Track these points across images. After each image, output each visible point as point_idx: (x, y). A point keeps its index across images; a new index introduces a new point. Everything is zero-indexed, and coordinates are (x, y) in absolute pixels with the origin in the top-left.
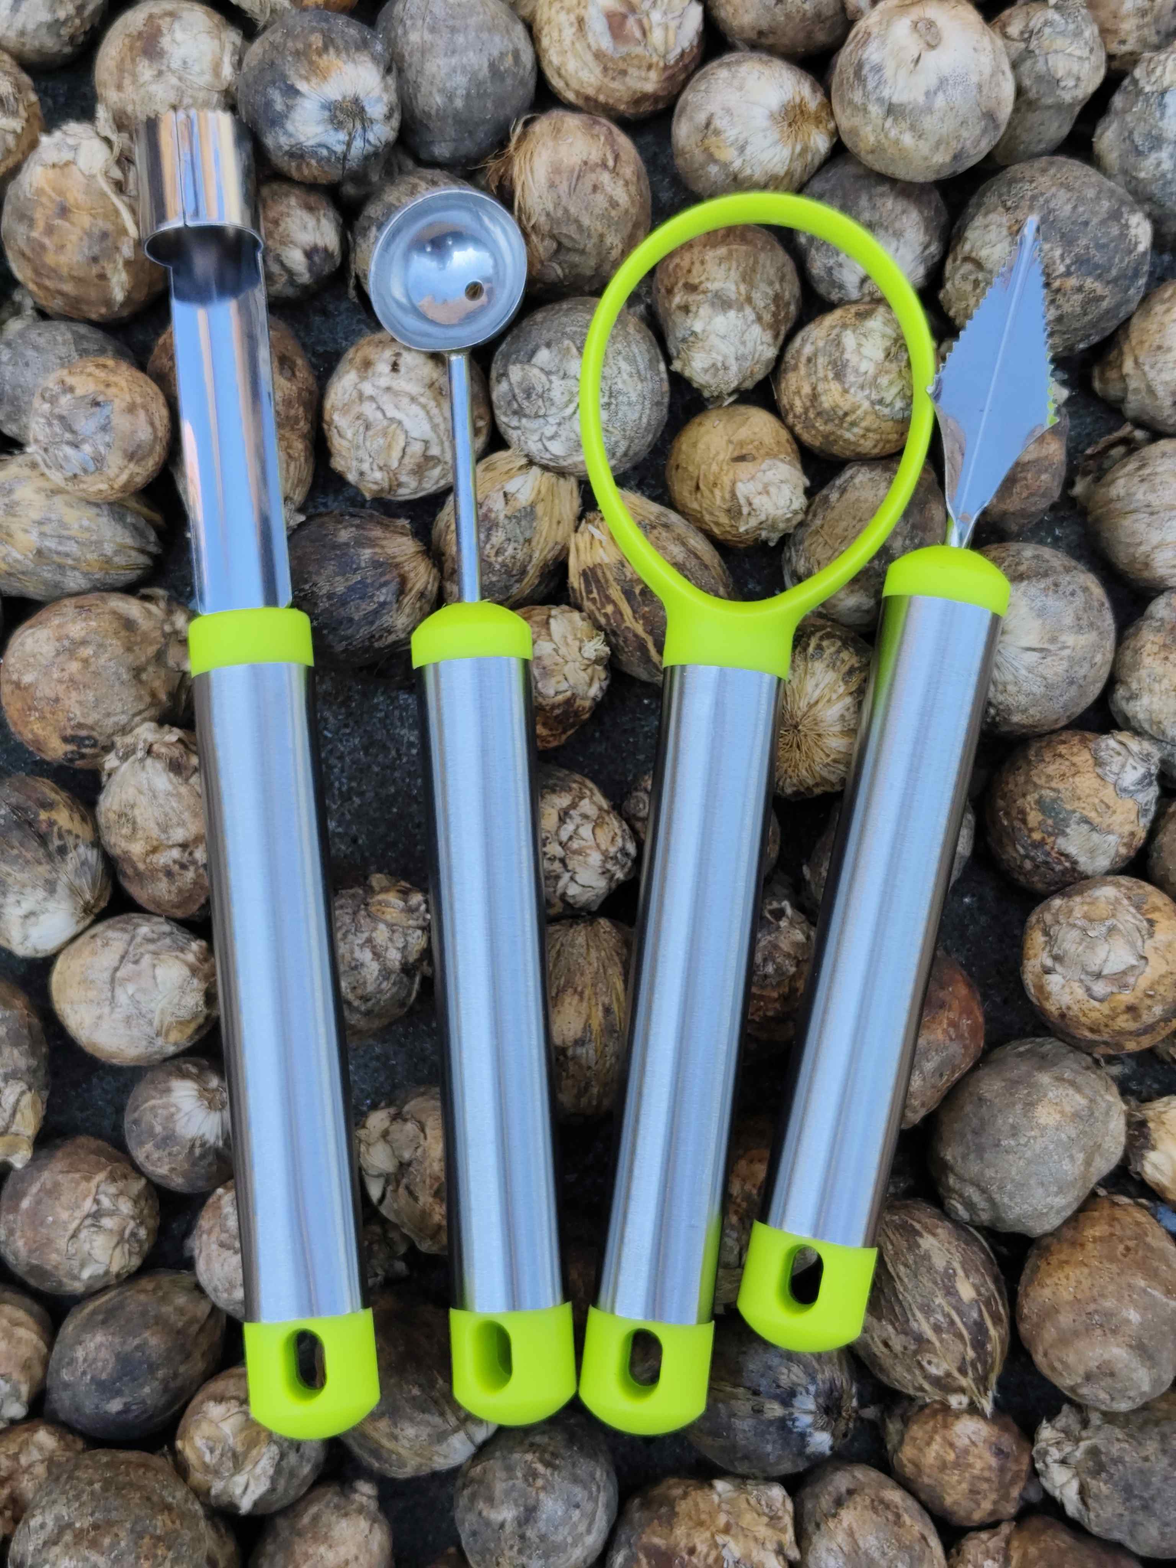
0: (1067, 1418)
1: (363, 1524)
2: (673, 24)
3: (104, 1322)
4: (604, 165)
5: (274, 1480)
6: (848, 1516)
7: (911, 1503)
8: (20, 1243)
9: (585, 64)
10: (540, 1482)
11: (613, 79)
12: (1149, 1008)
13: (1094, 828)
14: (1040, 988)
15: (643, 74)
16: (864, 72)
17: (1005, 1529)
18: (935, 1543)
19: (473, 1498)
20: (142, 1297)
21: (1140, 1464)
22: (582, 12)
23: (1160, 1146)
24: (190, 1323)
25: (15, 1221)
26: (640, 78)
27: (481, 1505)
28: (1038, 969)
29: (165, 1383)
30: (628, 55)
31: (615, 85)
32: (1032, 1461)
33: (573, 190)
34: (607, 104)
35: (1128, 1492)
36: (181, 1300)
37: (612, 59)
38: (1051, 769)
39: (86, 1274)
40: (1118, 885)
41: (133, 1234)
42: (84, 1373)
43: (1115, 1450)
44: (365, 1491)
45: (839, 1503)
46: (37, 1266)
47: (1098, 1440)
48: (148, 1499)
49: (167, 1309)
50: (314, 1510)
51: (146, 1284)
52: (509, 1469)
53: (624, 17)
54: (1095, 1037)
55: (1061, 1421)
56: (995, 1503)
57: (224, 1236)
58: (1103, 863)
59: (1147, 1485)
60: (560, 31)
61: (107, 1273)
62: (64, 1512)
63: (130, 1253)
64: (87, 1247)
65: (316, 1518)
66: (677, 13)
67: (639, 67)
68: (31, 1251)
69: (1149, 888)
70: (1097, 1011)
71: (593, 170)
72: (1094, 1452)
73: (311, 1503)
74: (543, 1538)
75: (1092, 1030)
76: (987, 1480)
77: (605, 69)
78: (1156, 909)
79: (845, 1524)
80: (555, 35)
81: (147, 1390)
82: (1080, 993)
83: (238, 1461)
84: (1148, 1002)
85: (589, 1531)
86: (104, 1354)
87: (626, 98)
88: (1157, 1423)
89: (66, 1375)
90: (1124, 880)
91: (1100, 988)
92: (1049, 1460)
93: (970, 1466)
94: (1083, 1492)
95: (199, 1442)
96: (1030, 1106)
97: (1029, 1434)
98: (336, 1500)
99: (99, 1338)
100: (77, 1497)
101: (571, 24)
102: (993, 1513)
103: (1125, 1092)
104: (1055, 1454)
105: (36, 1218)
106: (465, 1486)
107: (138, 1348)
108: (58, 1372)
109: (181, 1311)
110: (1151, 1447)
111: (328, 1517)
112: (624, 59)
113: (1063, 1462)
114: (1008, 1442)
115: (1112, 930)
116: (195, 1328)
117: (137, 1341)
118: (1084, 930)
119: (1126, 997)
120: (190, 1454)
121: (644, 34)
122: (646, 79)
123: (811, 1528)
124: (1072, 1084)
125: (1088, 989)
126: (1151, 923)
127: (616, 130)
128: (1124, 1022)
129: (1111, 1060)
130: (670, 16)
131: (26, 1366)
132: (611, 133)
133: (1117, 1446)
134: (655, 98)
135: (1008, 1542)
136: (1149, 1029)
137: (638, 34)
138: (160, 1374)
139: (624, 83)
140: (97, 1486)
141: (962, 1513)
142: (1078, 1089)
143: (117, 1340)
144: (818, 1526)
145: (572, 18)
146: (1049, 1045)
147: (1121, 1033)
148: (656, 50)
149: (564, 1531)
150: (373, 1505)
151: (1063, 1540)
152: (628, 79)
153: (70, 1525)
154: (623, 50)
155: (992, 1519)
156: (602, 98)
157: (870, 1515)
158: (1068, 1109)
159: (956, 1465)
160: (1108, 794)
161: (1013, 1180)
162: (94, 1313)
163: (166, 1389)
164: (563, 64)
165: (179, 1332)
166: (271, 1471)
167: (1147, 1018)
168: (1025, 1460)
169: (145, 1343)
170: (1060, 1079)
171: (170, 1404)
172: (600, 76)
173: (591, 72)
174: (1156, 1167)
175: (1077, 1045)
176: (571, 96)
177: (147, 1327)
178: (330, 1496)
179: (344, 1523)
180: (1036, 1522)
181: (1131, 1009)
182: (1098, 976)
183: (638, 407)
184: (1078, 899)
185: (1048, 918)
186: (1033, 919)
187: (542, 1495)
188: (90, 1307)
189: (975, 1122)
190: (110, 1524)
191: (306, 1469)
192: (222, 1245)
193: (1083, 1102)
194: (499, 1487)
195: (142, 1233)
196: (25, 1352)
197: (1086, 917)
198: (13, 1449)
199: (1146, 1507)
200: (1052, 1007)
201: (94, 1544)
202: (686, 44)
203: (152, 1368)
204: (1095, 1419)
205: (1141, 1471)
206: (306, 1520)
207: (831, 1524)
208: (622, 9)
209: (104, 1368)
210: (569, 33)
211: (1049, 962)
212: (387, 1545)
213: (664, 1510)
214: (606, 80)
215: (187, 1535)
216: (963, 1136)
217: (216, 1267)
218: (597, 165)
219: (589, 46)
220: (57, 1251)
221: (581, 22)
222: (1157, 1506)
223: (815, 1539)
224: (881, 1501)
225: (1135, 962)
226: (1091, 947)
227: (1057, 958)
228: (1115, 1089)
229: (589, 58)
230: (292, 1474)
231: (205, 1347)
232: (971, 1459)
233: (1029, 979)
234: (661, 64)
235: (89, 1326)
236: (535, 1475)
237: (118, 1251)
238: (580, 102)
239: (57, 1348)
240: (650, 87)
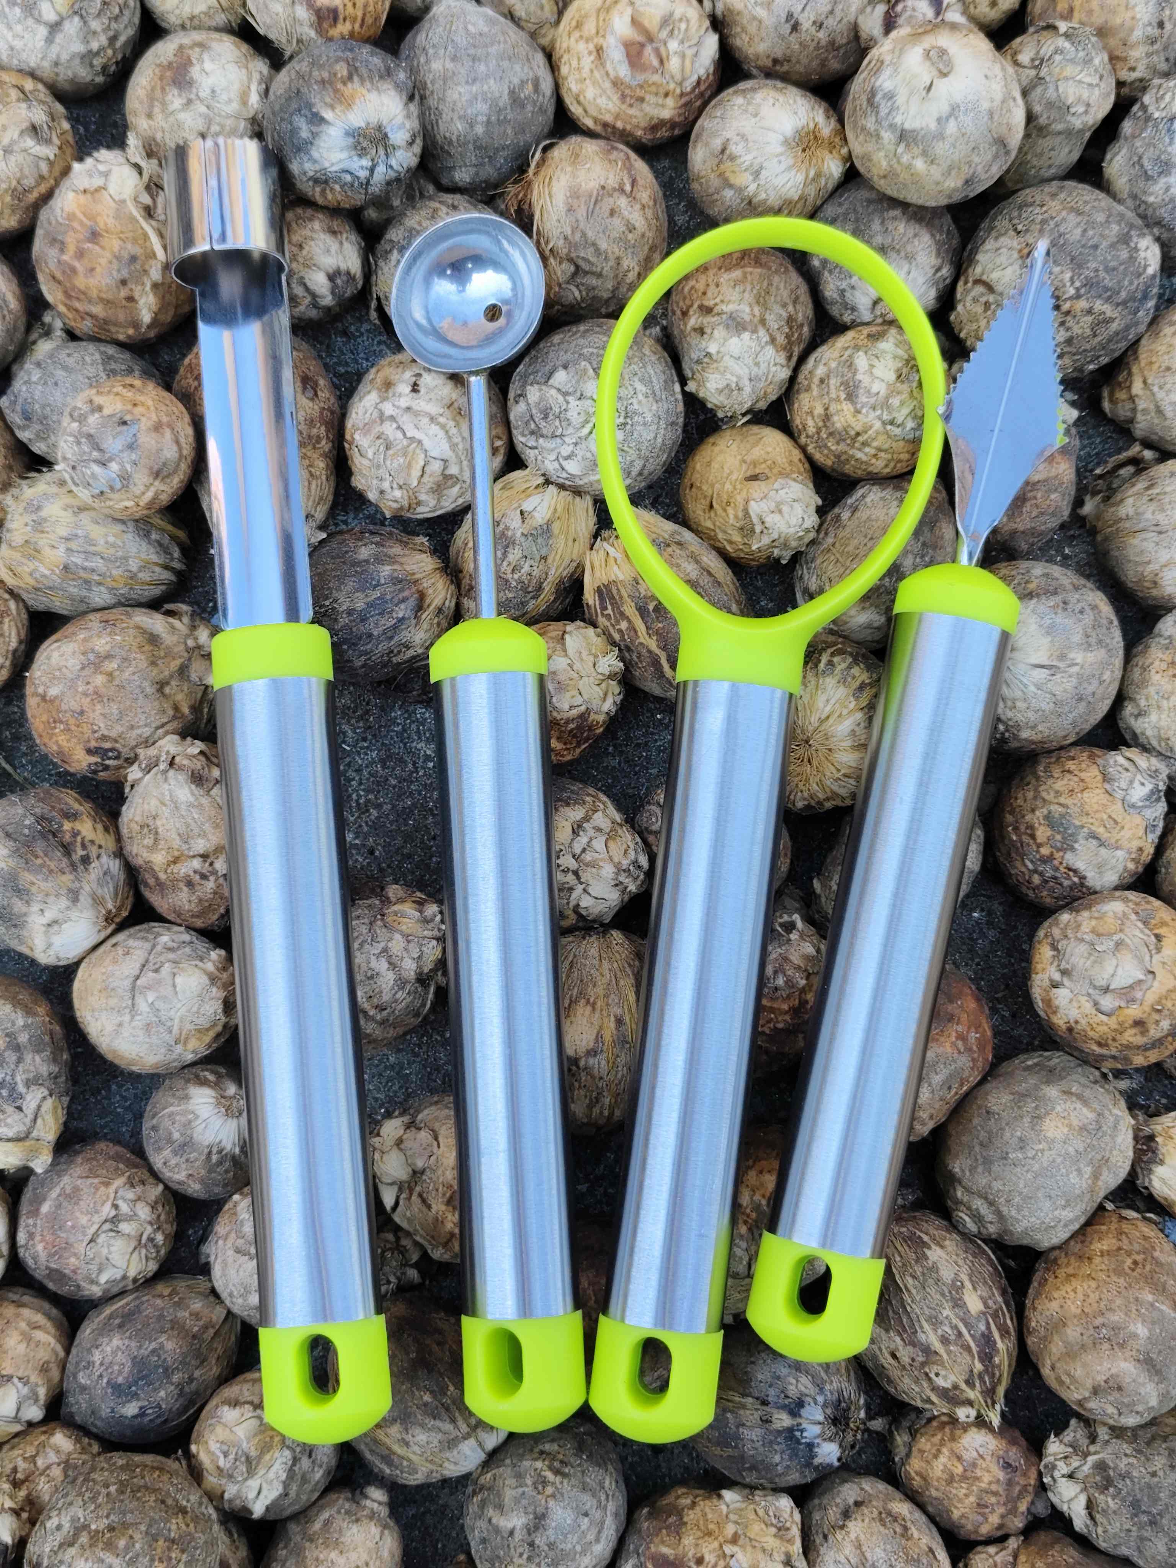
0: (1074, 1432)
1: (374, 1530)
2: (690, 53)
3: (120, 1326)
4: (622, 190)
5: (286, 1485)
6: (855, 1528)
7: (918, 1515)
8: (40, 1247)
9: (604, 91)
10: (549, 1490)
11: (631, 106)
12: (1157, 1022)
13: (1102, 845)
14: (1048, 1002)
15: (660, 101)
16: (877, 98)
17: (1013, 1543)
18: (943, 1556)
19: (483, 1505)
20: (159, 1301)
21: (1148, 1478)
22: (601, 41)
23: (1167, 1160)
24: (206, 1328)
25: (35, 1225)
26: (657, 105)
27: (491, 1512)
28: (1046, 983)
29: (180, 1386)
30: (646, 82)
31: (631, 111)
32: (1040, 1475)
33: (590, 214)
34: (624, 130)
35: (1136, 1506)
36: (197, 1305)
37: (630, 87)
38: (1060, 785)
39: (103, 1279)
40: (1126, 900)
41: (151, 1240)
42: (101, 1376)
43: (1122, 1464)
44: (377, 1496)
45: (846, 1514)
46: (57, 1270)
47: (1105, 1455)
48: (163, 1502)
49: (183, 1314)
50: (325, 1515)
51: (162, 1288)
52: (519, 1476)
53: (642, 46)
54: (1104, 1051)
55: (1069, 1435)
56: (1003, 1517)
57: (240, 1242)
58: (1111, 878)
59: (1155, 1500)
60: (579, 59)
61: (124, 1277)
62: (80, 1514)
63: (147, 1258)
64: (105, 1251)
65: (327, 1523)
66: (694, 42)
67: (657, 94)
68: (51, 1255)
69: (1157, 903)
70: (1104, 1025)
71: (611, 196)
72: (1101, 1466)
73: (323, 1508)
74: (551, 1546)
75: (1100, 1044)
76: (995, 1494)
77: (623, 97)
78: (1163, 924)
79: (853, 1536)
80: (574, 63)
81: (162, 1394)
82: (1088, 1007)
83: (251, 1464)
84: (1156, 1016)
85: (598, 1540)
86: (120, 1357)
87: (643, 124)
88: (1165, 1439)
89: (82, 1378)
90: (1132, 895)
91: (1108, 1002)
92: (1057, 1474)
93: (978, 1479)
94: (1090, 1506)
95: (214, 1446)
96: (1037, 1118)
97: (1036, 1448)
98: (347, 1505)
99: (116, 1342)
100: (93, 1499)
101: (590, 53)
102: (1001, 1527)
103: (1132, 1107)
104: (1063, 1468)
105: (55, 1222)
106: (474, 1493)
107: (154, 1351)
108: (75, 1376)
109: (196, 1316)
110: (1159, 1462)
111: (340, 1522)
112: (641, 87)
113: (1071, 1476)
114: (1015, 1455)
115: (1119, 945)
116: (211, 1331)
117: (153, 1345)
118: (1092, 944)
119: (1134, 1012)
120: (204, 1458)
121: (662, 62)
122: (663, 106)
123: (819, 1539)
124: (1080, 1097)
125: (1096, 1004)
126: (1158, 937)
127: (633, 155)
128: (1131, 1036)
129: (1118, 1074)
130: (687, 45)
131: (44, 1369)
132: (628, 158)
133: (1125, 1461)
134: (672, 124)
135: (1015, 1557)
136: (1158, 1043)
137: (655, 63)
138: (176, 1378)
139: (641, 110)
140: (113, 1489)
141: (970, 1527)
142: (1086, 1103)
143: (133, 1344)
144: (825, 1537)
145: (591, 46)
146: (1057, 1059)
147: (1129, 1047)
148: (672, 77)
149: (573, 1539)
150: (384, 1511)
151: (1071, 1555)
152: (644, 105)
153: (85, 1527)
154: (641, 78)
155: (999, 1534)
156: (619, 125)
157: (877, 1527)
158: (1075, 1123)
159: (964, 1478)
160: (1116, 810)
161: (1021, 1193)
162: (111, 1317)
163: (181, 1394)
164: (582, 91)
165: (194, 1337)
166: (284, 1476)
167: (1155, 1033)
168: (1033, 1474)
169: (162, 1346)
170: (1068, 1093)
171: (186, 1408)
172: (618, 102)
173: (609, 98)
174: (1163, 1180)
175: (1086, 1060)
176: (589, 123)
177: (163, 1331)
178: (341, 1501)
179: (355, 1529)
180: (1043, 1537)
181: (1139, 1023)
182: (1106, 990)
183: (654, 427)
184: (1085, 914)
185: (1056, 932)
186: (1041, 933)
187: (551, 1503)
188: (108, 1310)
189: (983, 1135)
190: (125, 1526)
191: (318, 1475)
192: (238, 1251)
193: (1091, 1116)
194: (509, 1494)
195: (160, 1238)
196: (44, 1355)
197: (1093, 931)
198: (30, 1451)
199: (1153, 1523)
200: (1059, 1021)
201: (109, 1546)
202: (702, 72)
203: (168, 1372)
204: (1103, 1433)
205: (1149, 1486)
206: (317, 1526)
207: (839, 1535)
208: (641, 38)
209: (120, 1372)
210: (588, 62)
211: (1057, 976)
212: (398, 1553)
213: (672, 1519)
214: (624, 107)
215: (201, 1538)
216: (971, 1148)
217: (232, 1272)
218: (614, 189)
219: (607, 74)
220: (75, 1255)
221: (599, 51)
222: (1164, 1521)
223: (822, 1550)
224: (889, 1514)
225: (1142, 977)
226: (1098, 962)
227: (1064, 972)
228: (1123, 1104)
229: (607, 85)
230: (304, 1479)
231: (220, 1351)
232: (979, 1473)
233: (1037, 994)
234: (678, 91)
235: (106, 1329)
236: (545, 1482)
237: (135, 1255)
238: (599, 129)
239: (74, 1351)
240: (666, 114)
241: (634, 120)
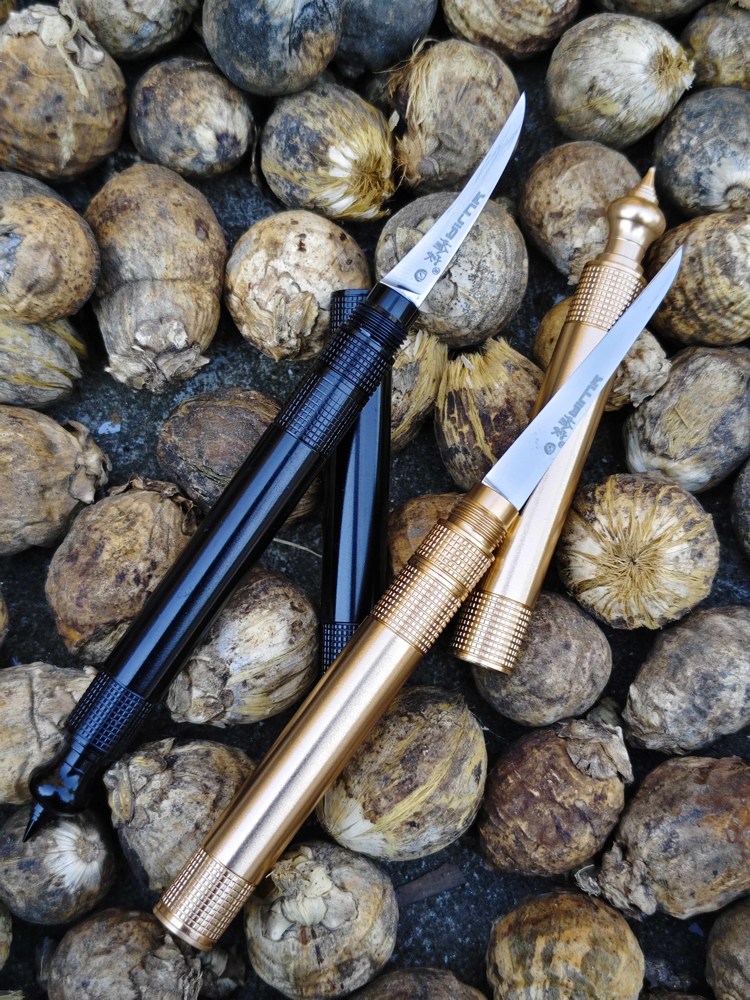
4: (488, 84)
9: (486, 7)
11: (509, 21)
15: (534, 19)
26: (531, 22)
30: (524, 1)
31: (509, 27)
33: (459, 98)
34: (500, 43)
37: (508, 5)
67: (531, 13)
71: (478, 86)
77: (503, 13)
87: (517, 39)
122: (536, 24)
134: (539, 40)
139: (517, 26)
152: (520, 22)
156: (497, 38)
164: (467, 7)
172: (498, 18)
173: (491, 14)
176: (469, 35)
214: (503, 22)
218: (482, 82)
234: (549, 11)
238: (473, 36)
240: (537, 31)
241: (510, 35)
